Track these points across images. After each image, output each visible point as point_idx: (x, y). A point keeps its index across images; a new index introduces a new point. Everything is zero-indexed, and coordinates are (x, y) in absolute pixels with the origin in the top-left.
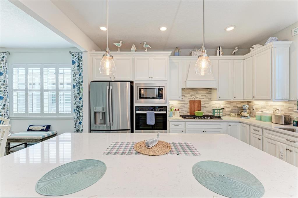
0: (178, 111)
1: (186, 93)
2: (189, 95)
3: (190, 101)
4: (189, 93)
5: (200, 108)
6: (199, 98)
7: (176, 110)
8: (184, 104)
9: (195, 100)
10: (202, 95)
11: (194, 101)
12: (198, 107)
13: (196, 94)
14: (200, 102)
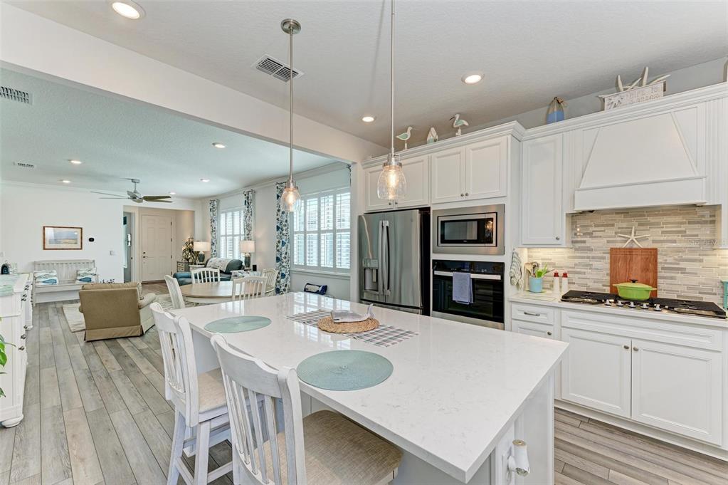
0: (565, 280)
1: (595, 226)
2: (610, 232)
3: (612, 249)
4: (607, 225)
5: (656, 272)
6: (654, 241)
7: (556, 275)
8: (588, 258)
9: (635, 246)
10: (664, 229)
11: (630, 251)
12: (646, 269)
13: (642, 228)
14: (653, 253)
